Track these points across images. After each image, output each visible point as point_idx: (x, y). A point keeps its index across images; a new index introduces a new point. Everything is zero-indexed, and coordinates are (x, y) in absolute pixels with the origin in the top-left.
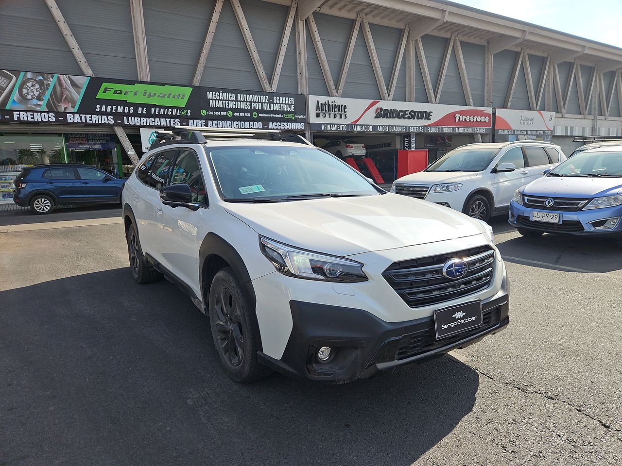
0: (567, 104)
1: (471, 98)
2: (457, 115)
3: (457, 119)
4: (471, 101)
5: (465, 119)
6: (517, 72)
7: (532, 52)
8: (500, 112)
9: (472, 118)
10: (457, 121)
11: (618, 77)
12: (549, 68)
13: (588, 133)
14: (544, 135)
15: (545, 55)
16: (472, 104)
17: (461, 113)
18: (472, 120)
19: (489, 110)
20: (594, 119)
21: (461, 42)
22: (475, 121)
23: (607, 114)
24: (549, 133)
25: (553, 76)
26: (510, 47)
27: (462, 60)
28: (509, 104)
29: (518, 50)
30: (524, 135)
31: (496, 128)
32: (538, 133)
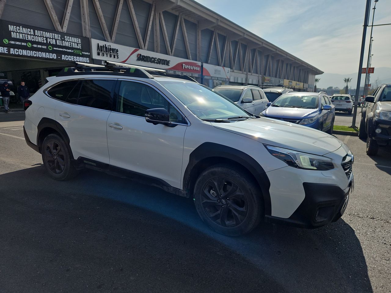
0: (235, 64)
1: (190, 55)
2: (184, 65)
3: (184, 67)
4: (190, 56)
5: (188, 68)
6: (213, 43)
7: (220, 32)
8: (205, 66)
9: (191, 67)
10: (184, 68)
11: (257, 53)
12: (227, 43)
13: (244, 82)
14: (226, 81)
15: (225, 35)
16: (191, 59)
17: (185, 63)
18: (191, 68)
19: (199, 63)
20: (247, 74)
21: (185, 19)
22: (193, 69)
23: (252, 72)
24: (227, 80)
25: (229, 48)
26: (210, 27)
27: (185, 31)
28: (209, 61)
29: (213, 29)
30: (216, 80)
31: (203, 75)
32: (222, 80)
